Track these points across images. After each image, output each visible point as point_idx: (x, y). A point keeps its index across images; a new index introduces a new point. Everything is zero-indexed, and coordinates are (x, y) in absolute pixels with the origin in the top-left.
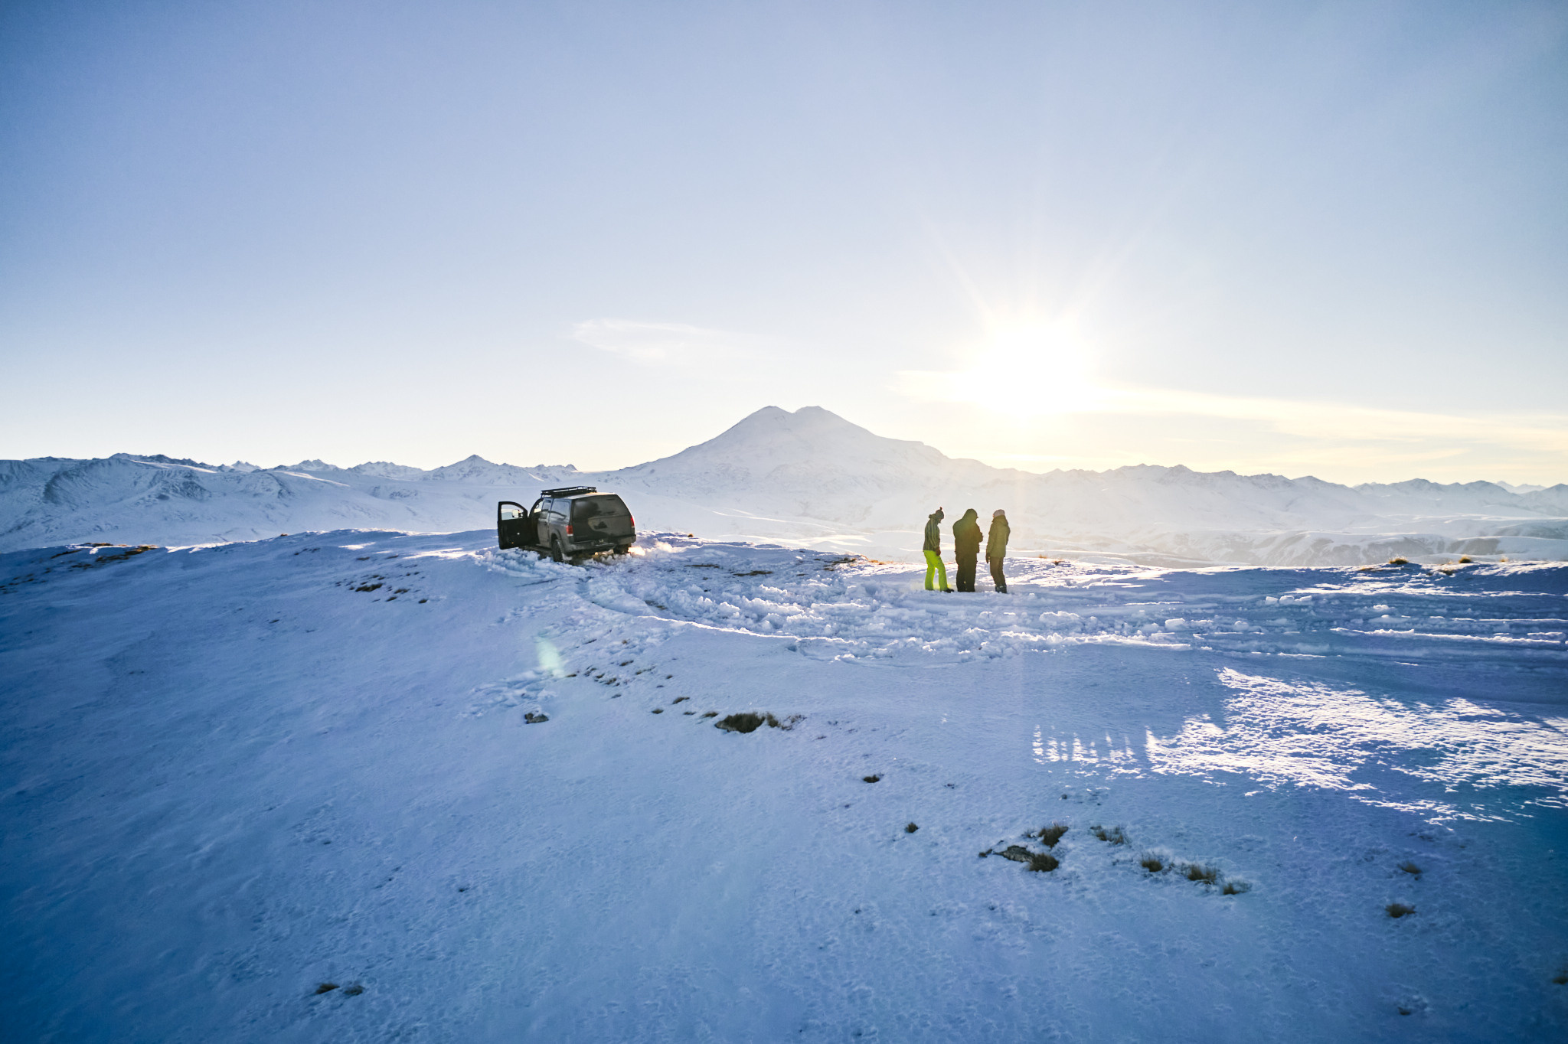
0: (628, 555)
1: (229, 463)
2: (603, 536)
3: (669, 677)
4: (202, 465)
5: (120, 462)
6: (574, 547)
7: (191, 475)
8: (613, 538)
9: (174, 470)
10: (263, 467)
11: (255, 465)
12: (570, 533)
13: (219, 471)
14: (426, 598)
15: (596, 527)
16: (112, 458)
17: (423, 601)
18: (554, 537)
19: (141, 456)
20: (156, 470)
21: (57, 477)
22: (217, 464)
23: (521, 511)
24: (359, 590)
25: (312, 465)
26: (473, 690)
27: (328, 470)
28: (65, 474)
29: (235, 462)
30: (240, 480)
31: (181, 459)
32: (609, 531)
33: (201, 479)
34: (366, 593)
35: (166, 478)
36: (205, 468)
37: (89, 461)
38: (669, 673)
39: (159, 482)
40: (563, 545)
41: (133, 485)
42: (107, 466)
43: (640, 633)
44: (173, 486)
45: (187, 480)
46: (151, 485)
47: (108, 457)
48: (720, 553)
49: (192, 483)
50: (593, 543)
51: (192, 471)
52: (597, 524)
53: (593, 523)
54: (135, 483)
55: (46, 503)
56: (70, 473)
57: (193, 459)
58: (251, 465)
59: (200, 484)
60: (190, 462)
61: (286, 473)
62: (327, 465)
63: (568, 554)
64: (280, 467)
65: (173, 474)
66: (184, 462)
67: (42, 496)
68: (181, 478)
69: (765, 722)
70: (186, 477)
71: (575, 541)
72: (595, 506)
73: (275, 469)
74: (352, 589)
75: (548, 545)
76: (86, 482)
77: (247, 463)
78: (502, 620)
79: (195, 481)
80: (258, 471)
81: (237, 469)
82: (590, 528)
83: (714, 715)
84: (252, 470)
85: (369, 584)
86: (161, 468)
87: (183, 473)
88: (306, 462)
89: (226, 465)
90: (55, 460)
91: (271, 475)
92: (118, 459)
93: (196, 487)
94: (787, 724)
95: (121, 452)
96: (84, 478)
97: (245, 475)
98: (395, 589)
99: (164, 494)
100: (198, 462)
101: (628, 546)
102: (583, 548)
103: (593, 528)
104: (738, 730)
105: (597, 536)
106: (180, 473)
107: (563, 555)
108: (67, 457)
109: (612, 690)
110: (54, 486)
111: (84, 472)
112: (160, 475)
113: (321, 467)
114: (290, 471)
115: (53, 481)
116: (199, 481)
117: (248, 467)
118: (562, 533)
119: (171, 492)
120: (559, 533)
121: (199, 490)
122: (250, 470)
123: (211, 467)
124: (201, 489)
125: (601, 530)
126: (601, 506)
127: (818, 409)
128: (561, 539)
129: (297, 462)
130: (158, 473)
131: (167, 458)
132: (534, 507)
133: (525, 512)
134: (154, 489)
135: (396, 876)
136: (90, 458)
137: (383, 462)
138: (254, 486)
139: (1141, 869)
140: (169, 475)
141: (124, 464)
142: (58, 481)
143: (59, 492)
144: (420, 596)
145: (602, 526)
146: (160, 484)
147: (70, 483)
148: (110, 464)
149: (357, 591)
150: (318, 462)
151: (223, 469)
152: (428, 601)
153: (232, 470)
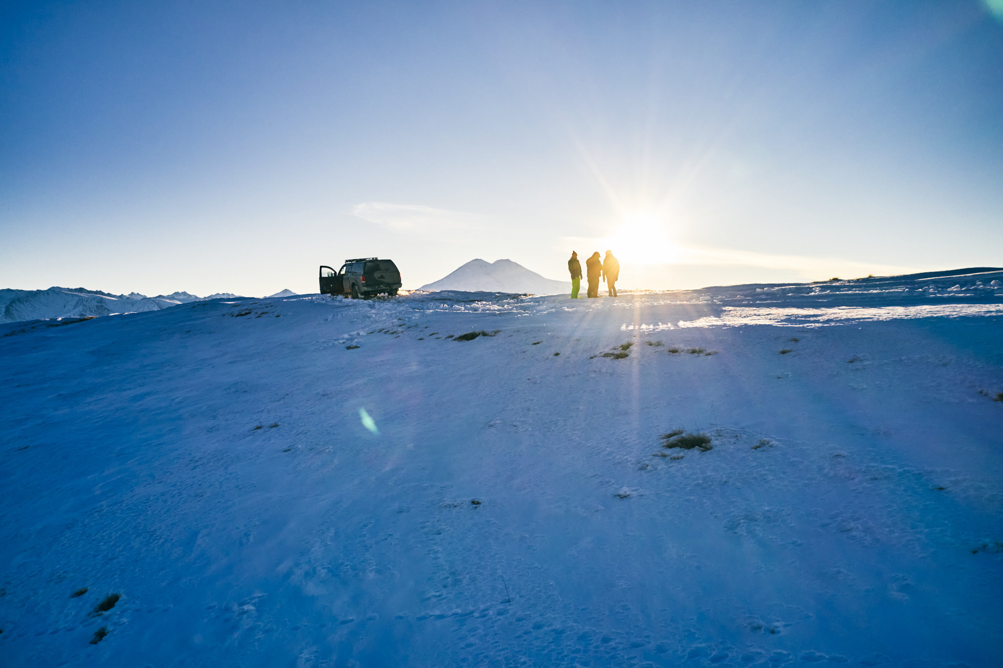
0: (397, 296)
1: (126, 293)
2: (383, 283)
3: (426, 328)
4: (109, 295)
5: (55, 292)
6: (366, 289)
7: (101, 301)
8: (388, 285)
9: (90, 298)
10: (148, 296)
11: (143, 295)
12: (363, 280)
13: (120, 299)
14: (279, 314)
15: (378, 278)
16: (49, 290)
17: (278, 316)
18: (353, 285)
19: (68, 288)
20: (78, 298)
21: (13, 302)
22: (119, 294)
23: (333, 272)
24: (237, 316)
25: (181, 295)
26: (315, 342)
27: (191, 298)
28: (19, 300)
29: (130, 293)
30: (133, 304)
31: (95, 290)
32: (385, 280)
33: (108, 304)
34: (242, 317)
35: (85, 303)
36: (111, 297)
37: (34, 291)
38: (426, 326)
39: (80, 305)
40: (359, 288)
41: (63, 307)
42: (46, 295)
43: (409, 316)
44: (90, 308)
45: (99, 304)
46: (75, 307)
47: (46, 289)
48: (450, 294)
49: (102, 306)
50: (376, 287)
51: (102, 298)
52: (379, 276)
53: (377, 275)
54: (65, 306)
55: (6, 318)
56: (21, 299)
57: (103, 291)
58: (141, 295)
59: (107, 307)
60: (101, 293)
61: (163, 300)
62: (190, 295)
63: (362, 294)
64: (160, 296)
65: (89, 300)
66: (97, 292)
67: (3, 314)
68: (94, 303)
69: (481, 335)
70: (98, 302)
71: (367, 286)
72: (378, 265)
73: (157, 297)
74: (233, 316)
75: (349, 291)
76: (32, 305)
77: (138, 293)
78: (327, 320)
79: (104, 305)
80: (145, 298)
81: (132, 297)
82: (375, 278)
83: (452, 336)
84: (142, 298)
85: (243, 313)
86: (81, 296)
87: (96, 299)
88: (176, 293)
89: (124, 294)
90: (12, 291)
91: (153, 301)
92: (54, 291)
93: (105, 309)
94: (493, 334)
95: (55, 286)
96: (31, 303)
97: (136, 302)
98: (259, 313)
99: (83, 313)
100: (106, 293)
101: (397, 290)
102: (371, 289)
103: (377, 278)
104: (466, 340)
105: (379, 283)
106: (94, 299)
107: (359, 295)
108: (20, 289)
109: (395, 335)
110: (11, 308)
111: (31, 299)
112: (81, 301)
113: (186, 297)
114: (167, 299)
115: (10, 305)
116: (107, 305)
117: (138, 296)
118: (358, 281)
119: (88, 312)
120: (357, 282)
121: (106, 311)
122: (139, 298)
123: (114, 296)
124: (108, 310)
125: (381, 280)
126: (382, 266)
127: (508, 260)
128: (358, 285)
129: (170, 292)
130: (79, 300)
131: (86, 290)
132: (341, 270)
133: (335, 273)
134: (76, 310)
135: (287, 397)
136: (35, 290)
137: (227, 294)
138: (143, 308)
139: (668, 353)
140: (86, 301)
141: (57, 293)
142: (14, 305)
143: (14, 312)
144: (276, 314)
145: (382, 277)
146: (81, 307)
147: (22, 306)
148: (48, 294)
149: (236, 316)
150: (184, 293)
151: (122, 297)
152: (281, 316)
153: (128, 298)
